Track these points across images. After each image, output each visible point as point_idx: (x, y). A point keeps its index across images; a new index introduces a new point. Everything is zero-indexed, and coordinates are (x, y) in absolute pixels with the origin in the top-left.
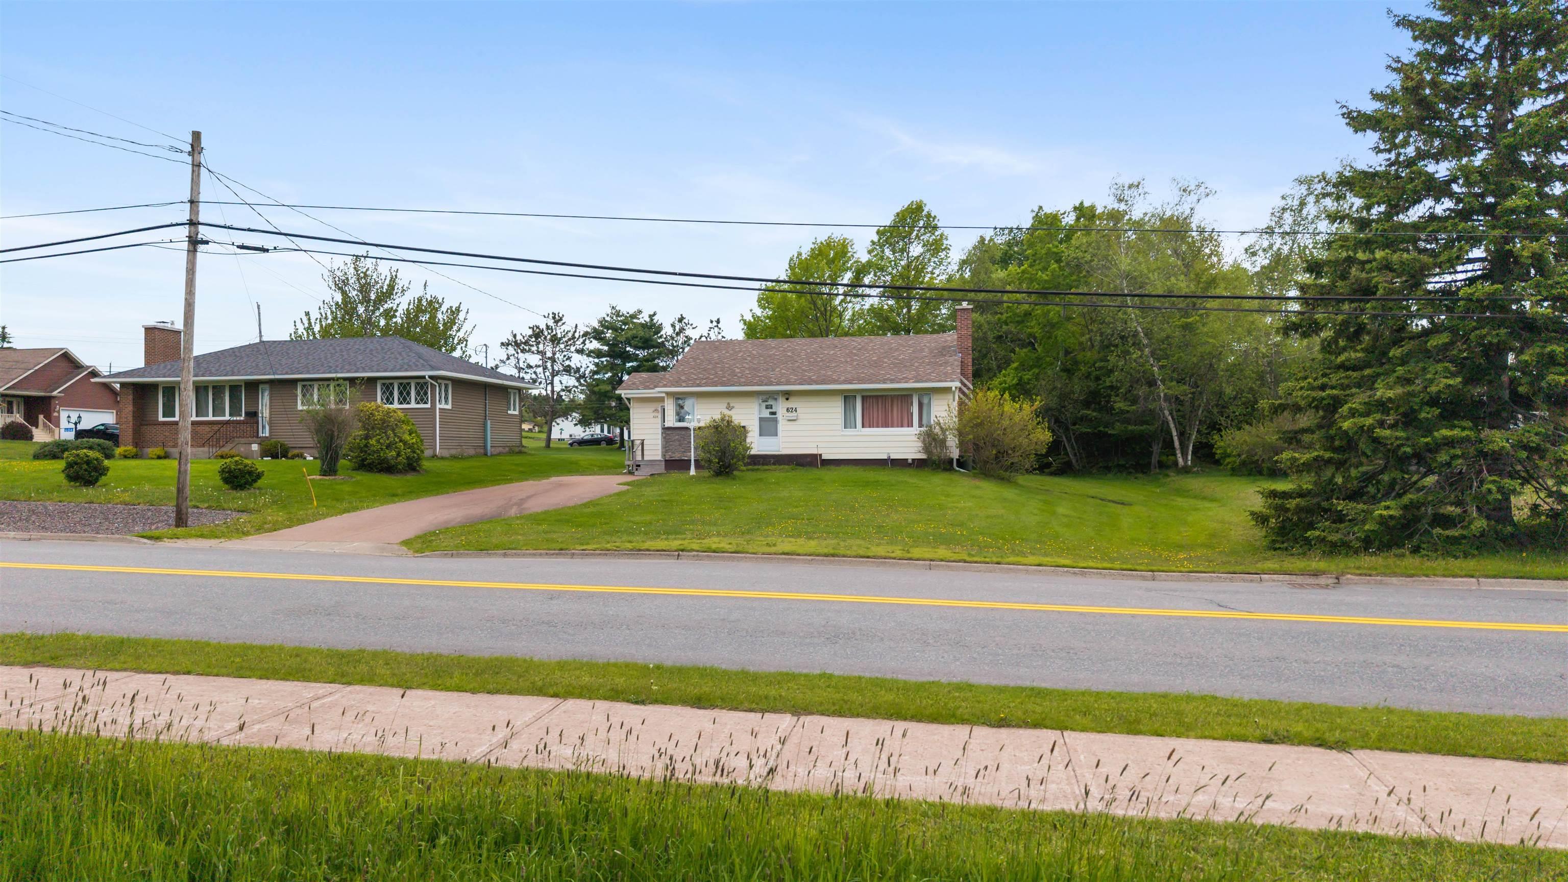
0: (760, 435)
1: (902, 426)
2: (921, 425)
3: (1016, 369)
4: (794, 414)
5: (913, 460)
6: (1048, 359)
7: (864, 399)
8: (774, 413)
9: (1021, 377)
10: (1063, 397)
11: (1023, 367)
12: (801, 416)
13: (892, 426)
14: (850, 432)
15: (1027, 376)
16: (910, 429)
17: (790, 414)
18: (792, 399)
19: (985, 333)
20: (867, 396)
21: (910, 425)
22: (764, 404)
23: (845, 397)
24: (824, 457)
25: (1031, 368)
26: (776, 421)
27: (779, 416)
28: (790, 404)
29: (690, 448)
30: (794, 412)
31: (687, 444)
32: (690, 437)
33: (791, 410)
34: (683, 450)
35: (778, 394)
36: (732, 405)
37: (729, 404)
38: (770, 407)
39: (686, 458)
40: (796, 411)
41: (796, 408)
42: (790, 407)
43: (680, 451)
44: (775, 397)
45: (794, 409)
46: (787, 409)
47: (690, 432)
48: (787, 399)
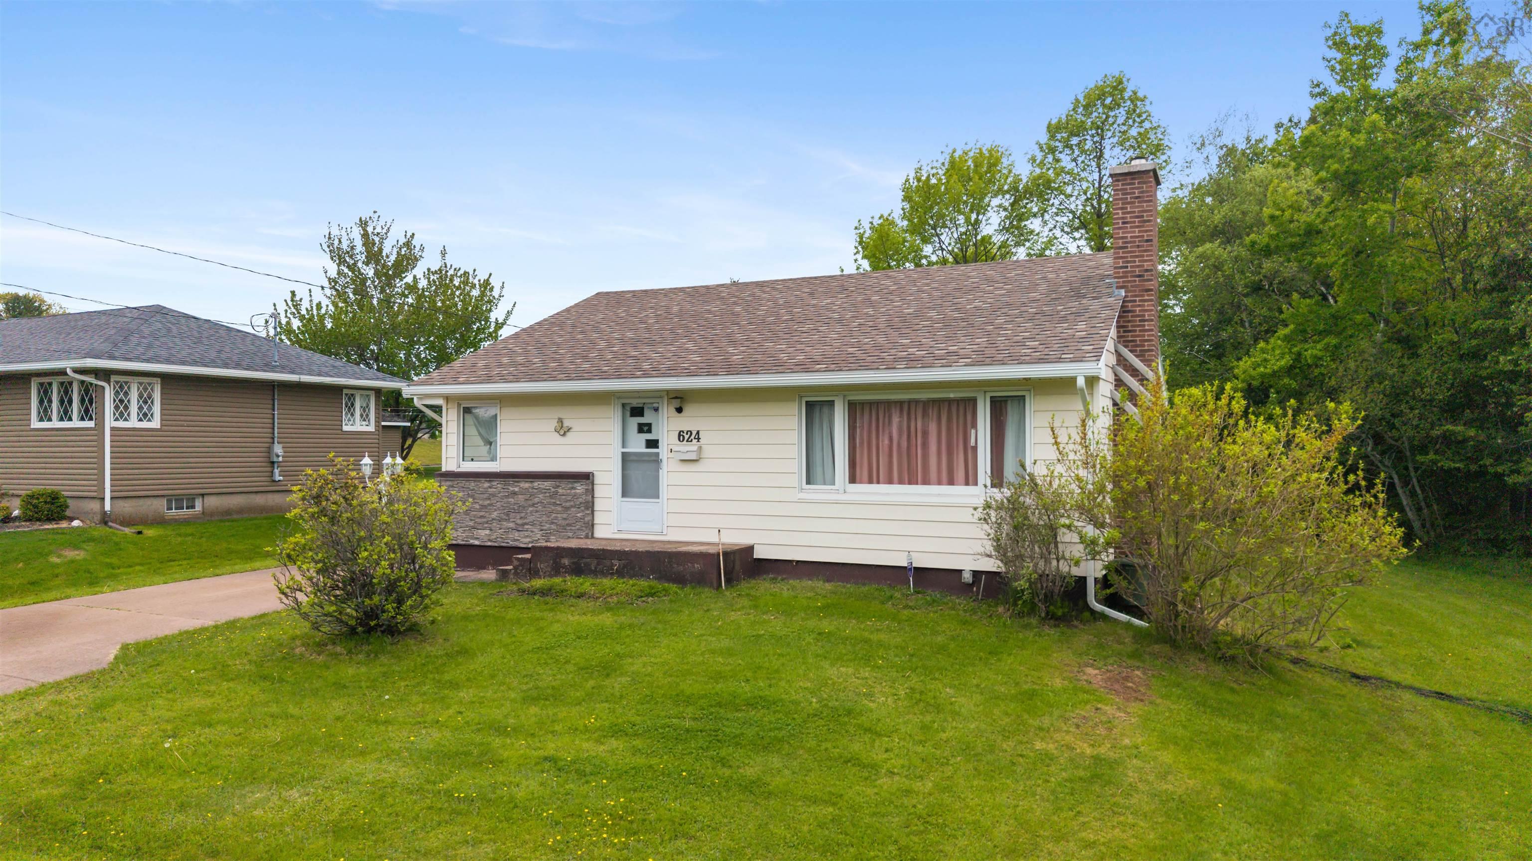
0: (625, 494)
1: (951, 482)
2: (998, 479)
3: (1287, 339)
4: (693, 446)
5: (976, 574)
6: (1359, 318)
7: (853, 408)
8: (653, 444)
9: (1299, 354)
10: (1397, 395)
11: (1302, 334)
12: (708, 451)
13: (926, 482)
14: (818, 492)
15: (1311, 351)
16: (971, 489)
17: (685, 447)
18: (688, 410)
19: (1230, 278)
20: (863, 404)
21: (970, 479)
22: (634, 422)
23: (810, 406)
24: (759, 554)
25: (1323, 333)
26: (656, 461)
27: (663, 451)
28: (685, 422)
29: (485, 520)
30: (695, 441)
31: (480, 510)
32: (486, 496)
33: (687, 437)
34: (471, 523)
35: (661, 397)
36: (567, 423)
37: (561, 421)
38: (644, 428)
39: (477, 543)
40: (699, 439)
41: (698, 433)
42: (685, 429)
43: (467, 526)
44: (655, 405)
45: (694, 433)
46: (679, 435)
47: (487, 485)
48: (679, 410)
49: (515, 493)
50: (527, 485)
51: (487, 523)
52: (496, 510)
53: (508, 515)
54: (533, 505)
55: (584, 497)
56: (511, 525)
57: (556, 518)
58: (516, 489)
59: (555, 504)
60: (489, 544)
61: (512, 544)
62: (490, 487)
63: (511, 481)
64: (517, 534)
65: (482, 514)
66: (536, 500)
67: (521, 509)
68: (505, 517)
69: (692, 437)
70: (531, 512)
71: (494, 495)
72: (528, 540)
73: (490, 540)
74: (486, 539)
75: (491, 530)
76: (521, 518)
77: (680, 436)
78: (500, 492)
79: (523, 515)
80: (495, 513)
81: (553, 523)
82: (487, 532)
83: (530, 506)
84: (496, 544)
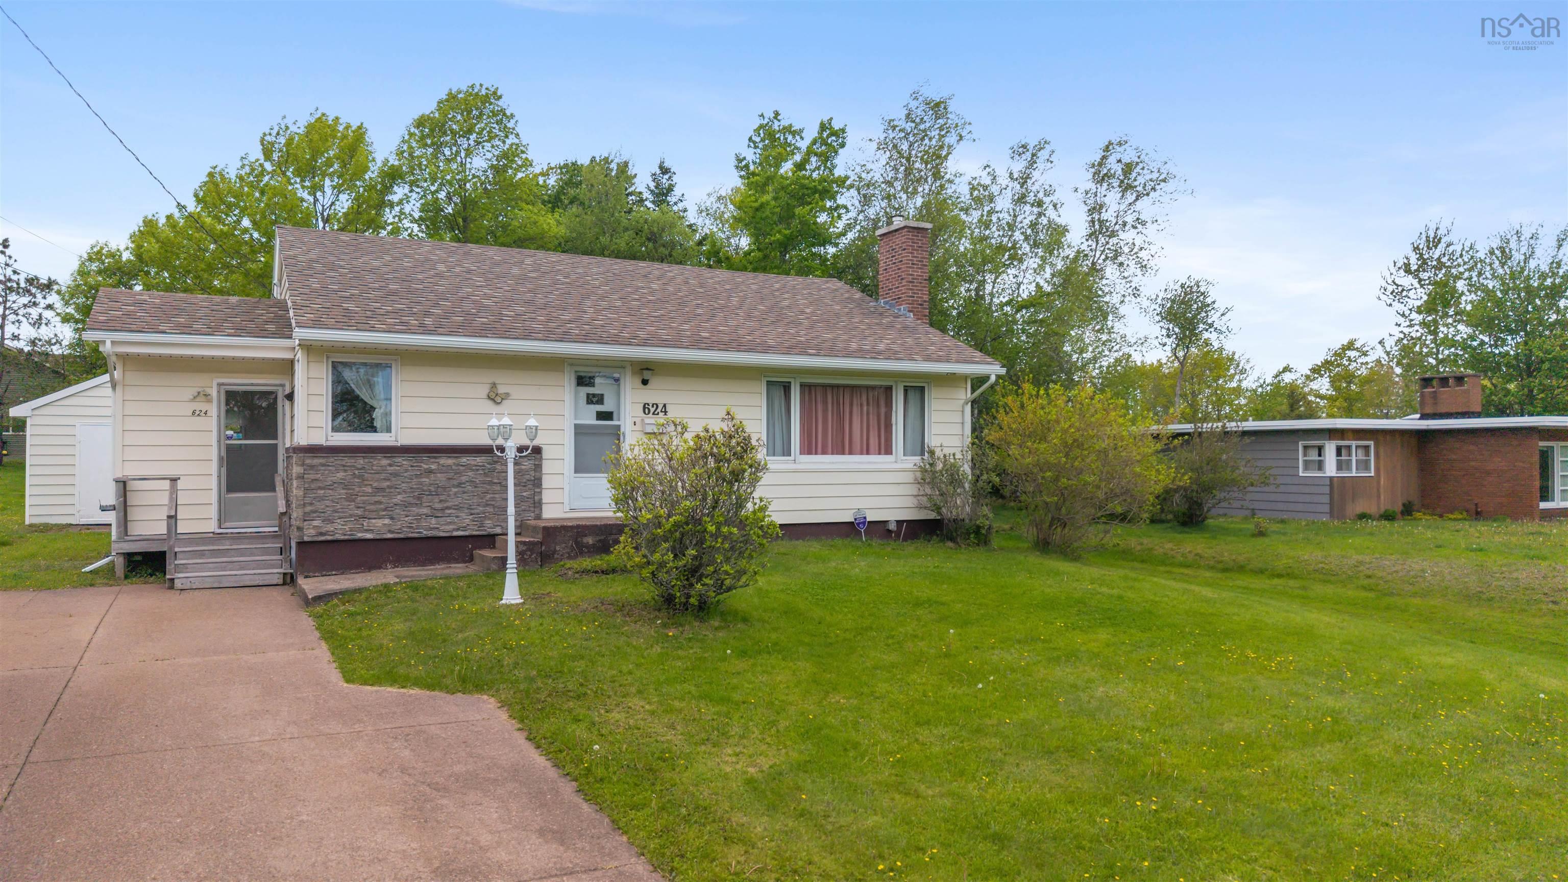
0: (578, 469)
1: (869, 452)
2: (906, 451)
4: (661, 419)
5: (899, 523)
7: (803, 390)
8: (607, 415)
14: (778, 462)
16: (889, 458)
17: (651, 420)
18: (654, 382)
20: (811, 384)
21: (888, 450)
22: (581, 391)
23: (770, 386)
26: (614, 434)
27: (623, 423)
28: (651, 395)
29: (382, 506)
30: (661, 414)
31: (372, 495)
32: (383, 476)
33: (652, 410)
34: (359, 512)
35: (623, 368)
36: (502, 390)
37: (494, 385)
38: (596, 399)
39: (369, 536)
40: (666, 412)
41: (665, 406)
42: (651, 401)
43: (351, 516)
44: (616, 375)
45: (660, 407)
46: (644, 408)
47: (385, 462)
48: (645, 382)
49: (431, 471)
50: (450, 462)
51: (385, 510)
52: (399, 493)
53: (419, 498)
54: (459, 485)
55: (532, 473)
56: (425, 511)
57: (493, 499)
58: (433, 467)
59: (491, 483)
60: (390, 536)
61: (425, 533)
62: (390, 465)
63: (425, 457)
64: (434, 521)
65: (377, 499)
66: (464, 479)
67: (438, 491)
68: (415, 501)
69: (659, 410)
70: (455, 494)
71: (396, 475)
72: (452, 527)
73: (390, 532)
74: (386, 529)
75: (392, 518)
76: (441, 501)
77: (646, 408)
78: (407, 471)
79: (443, 498)
80: (399, 497)
81: (487, 505)
82: (387, 521)
83: (454, 486)
84: (401, 536)
